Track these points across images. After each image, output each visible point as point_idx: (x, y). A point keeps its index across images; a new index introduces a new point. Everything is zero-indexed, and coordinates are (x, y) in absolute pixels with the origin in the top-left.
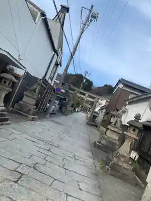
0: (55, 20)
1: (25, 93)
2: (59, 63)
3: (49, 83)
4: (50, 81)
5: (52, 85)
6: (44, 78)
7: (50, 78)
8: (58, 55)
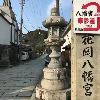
0: (5, 5)
1: (1, 55)
2: (17, 29)
3: (16, 44)
4: (16, 43)
5: (18, 44)
6: (11, 43)
7: (15, 41)
8: (15, 26)
